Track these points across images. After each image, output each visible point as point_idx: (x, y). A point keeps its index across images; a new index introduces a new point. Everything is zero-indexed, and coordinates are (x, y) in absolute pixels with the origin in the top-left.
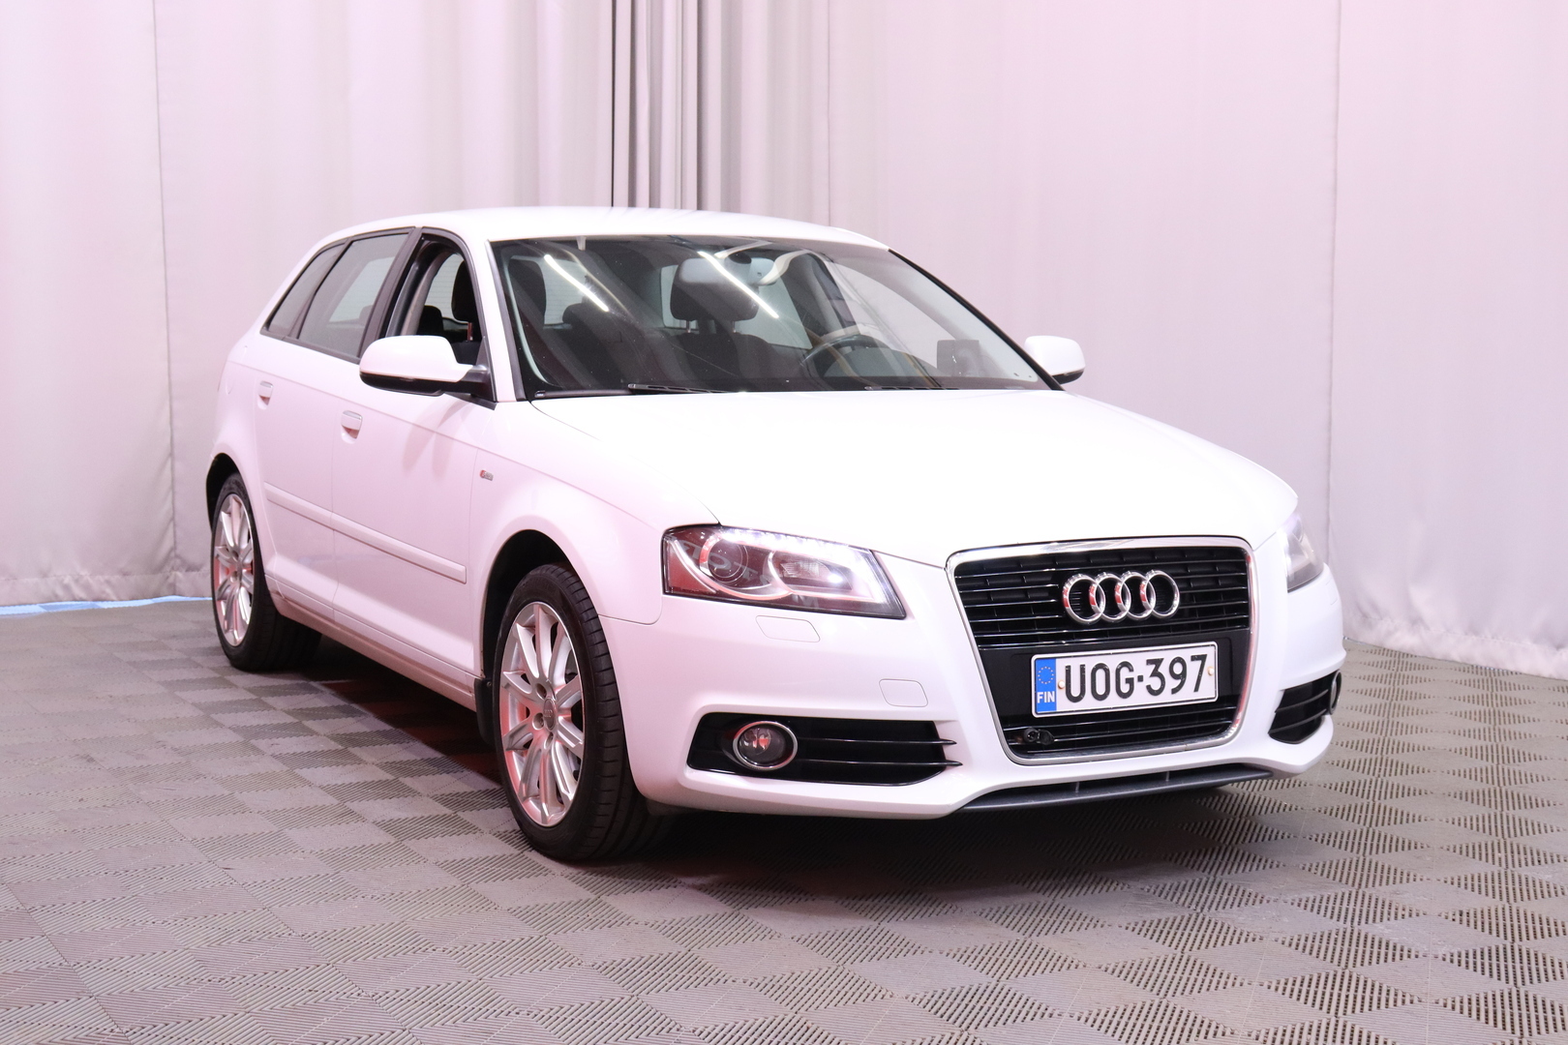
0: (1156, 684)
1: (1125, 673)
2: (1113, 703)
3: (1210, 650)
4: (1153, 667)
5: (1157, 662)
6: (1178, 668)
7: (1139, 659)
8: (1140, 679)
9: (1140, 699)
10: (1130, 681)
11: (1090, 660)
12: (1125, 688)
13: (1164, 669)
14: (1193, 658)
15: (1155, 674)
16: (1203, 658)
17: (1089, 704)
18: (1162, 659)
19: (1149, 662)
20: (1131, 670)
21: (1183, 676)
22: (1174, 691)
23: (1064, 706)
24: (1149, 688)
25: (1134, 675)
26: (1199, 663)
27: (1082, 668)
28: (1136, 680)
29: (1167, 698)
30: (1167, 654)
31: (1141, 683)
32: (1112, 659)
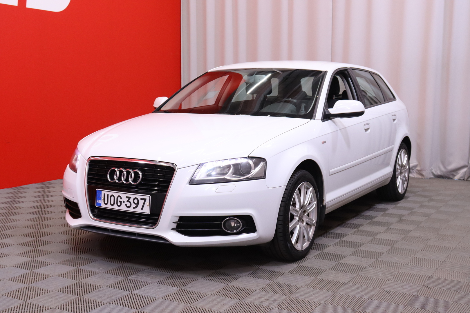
0: (128, 204)
1: (119, 199)
2: (115, 207)
3: (148, 198)
4: (128, 199)
5: (129, 198)
6: (136, 201)
7: (124, 196)
8: (124, 202)
9: (123, 208)
10: (120, 202)
11: (110, 193)
12: (119, 204)
13: (131, 200)
14: (141, 199)
15: (128, 201)
16: (145, 200)
17: (109, 206)
18: (131, 197)
19: (127, 197)
20: (121, 198)
21: (137, 204)
22: (134, 208)
23: (103, 205)
24: (126, 205)
25: (122, 200)
26: (144, 201)
27: (108, 195)
28: (122, 202)
29: (131, 209)
30: (133, 196)
31: (124, 203)
32: (116, 194)
